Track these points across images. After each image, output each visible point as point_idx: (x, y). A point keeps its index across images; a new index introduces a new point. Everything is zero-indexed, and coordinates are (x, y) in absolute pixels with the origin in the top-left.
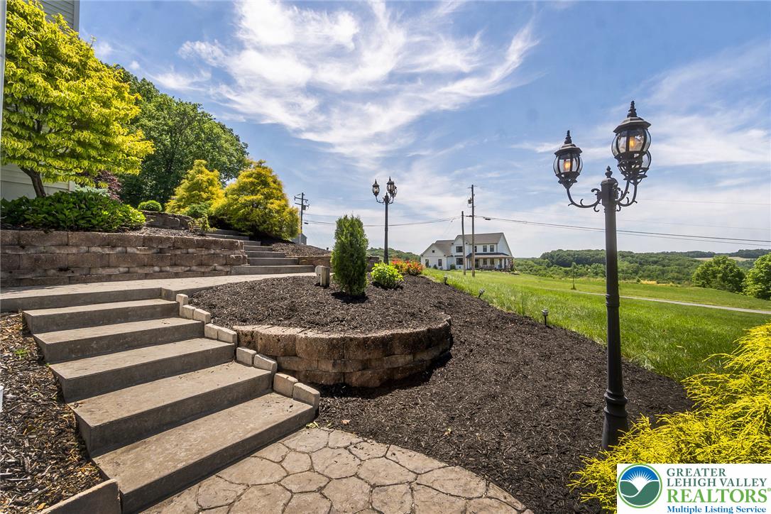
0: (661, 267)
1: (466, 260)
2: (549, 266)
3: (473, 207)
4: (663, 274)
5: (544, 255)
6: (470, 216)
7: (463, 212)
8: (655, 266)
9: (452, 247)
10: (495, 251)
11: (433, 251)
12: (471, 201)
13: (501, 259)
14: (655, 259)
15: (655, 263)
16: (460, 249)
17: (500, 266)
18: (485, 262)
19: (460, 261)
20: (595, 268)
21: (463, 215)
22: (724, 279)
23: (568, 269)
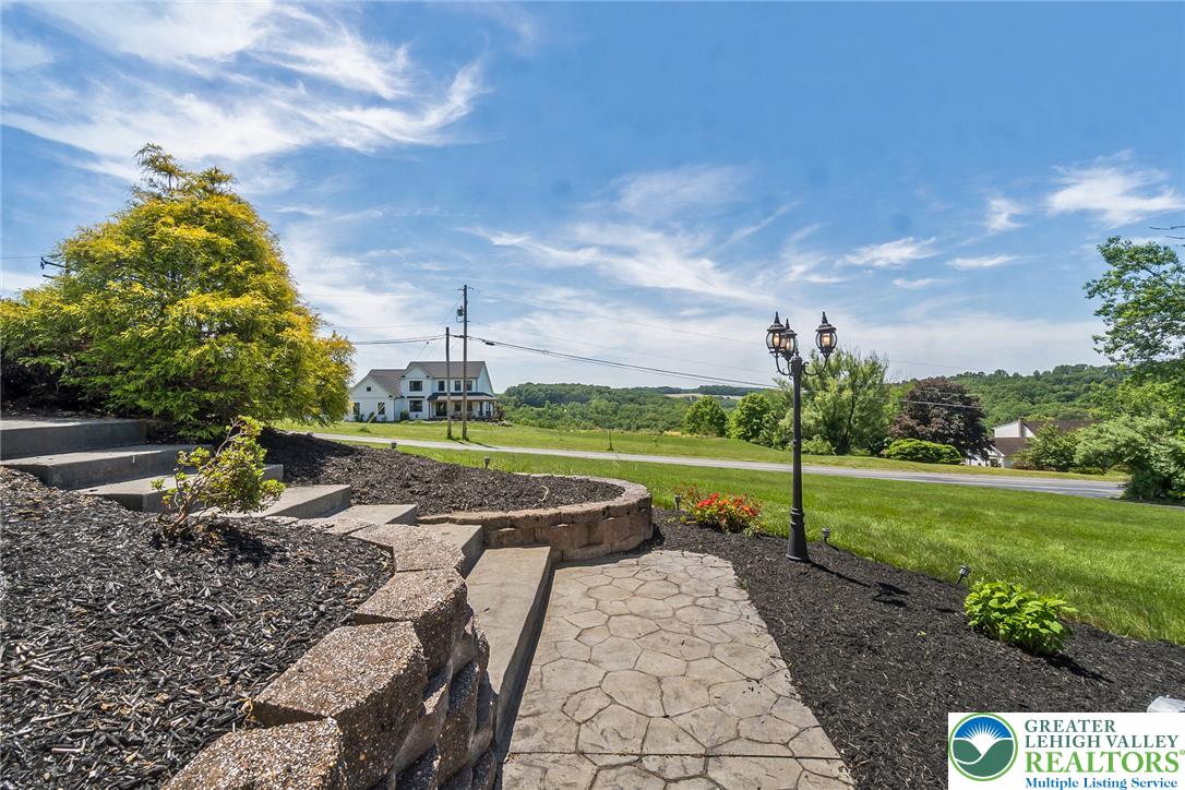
0: (637, 406)
1: (425, 404)
2: (517, 406)
3: (465, 321)
4: (641, 413)
5: (509, 390)
6: (461, 337)
7: (448, 329)
8: (632, 405)
9: (402, 381)
10: (474, 390)
11: (369, 389)
12: (462, 312)
13: (481, 402)
14: (631, 396)
15: (632, 400)
16: (416, 386)
17: (481, 413)
18: (458, 408)
19: (416, 406)
20: (572, 408)
21: (448, 334)
22: (711, 421)
23: (541, 409)
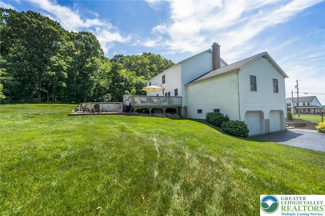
1: (292, 109)
3: (298, 89)
6: (296, 93)
7: (292, 91)
10: (311, 105)
13: (314, 109)
17: (314, 112)
18: (305, 110)
19: (289, 110)
21: (292, 92)
